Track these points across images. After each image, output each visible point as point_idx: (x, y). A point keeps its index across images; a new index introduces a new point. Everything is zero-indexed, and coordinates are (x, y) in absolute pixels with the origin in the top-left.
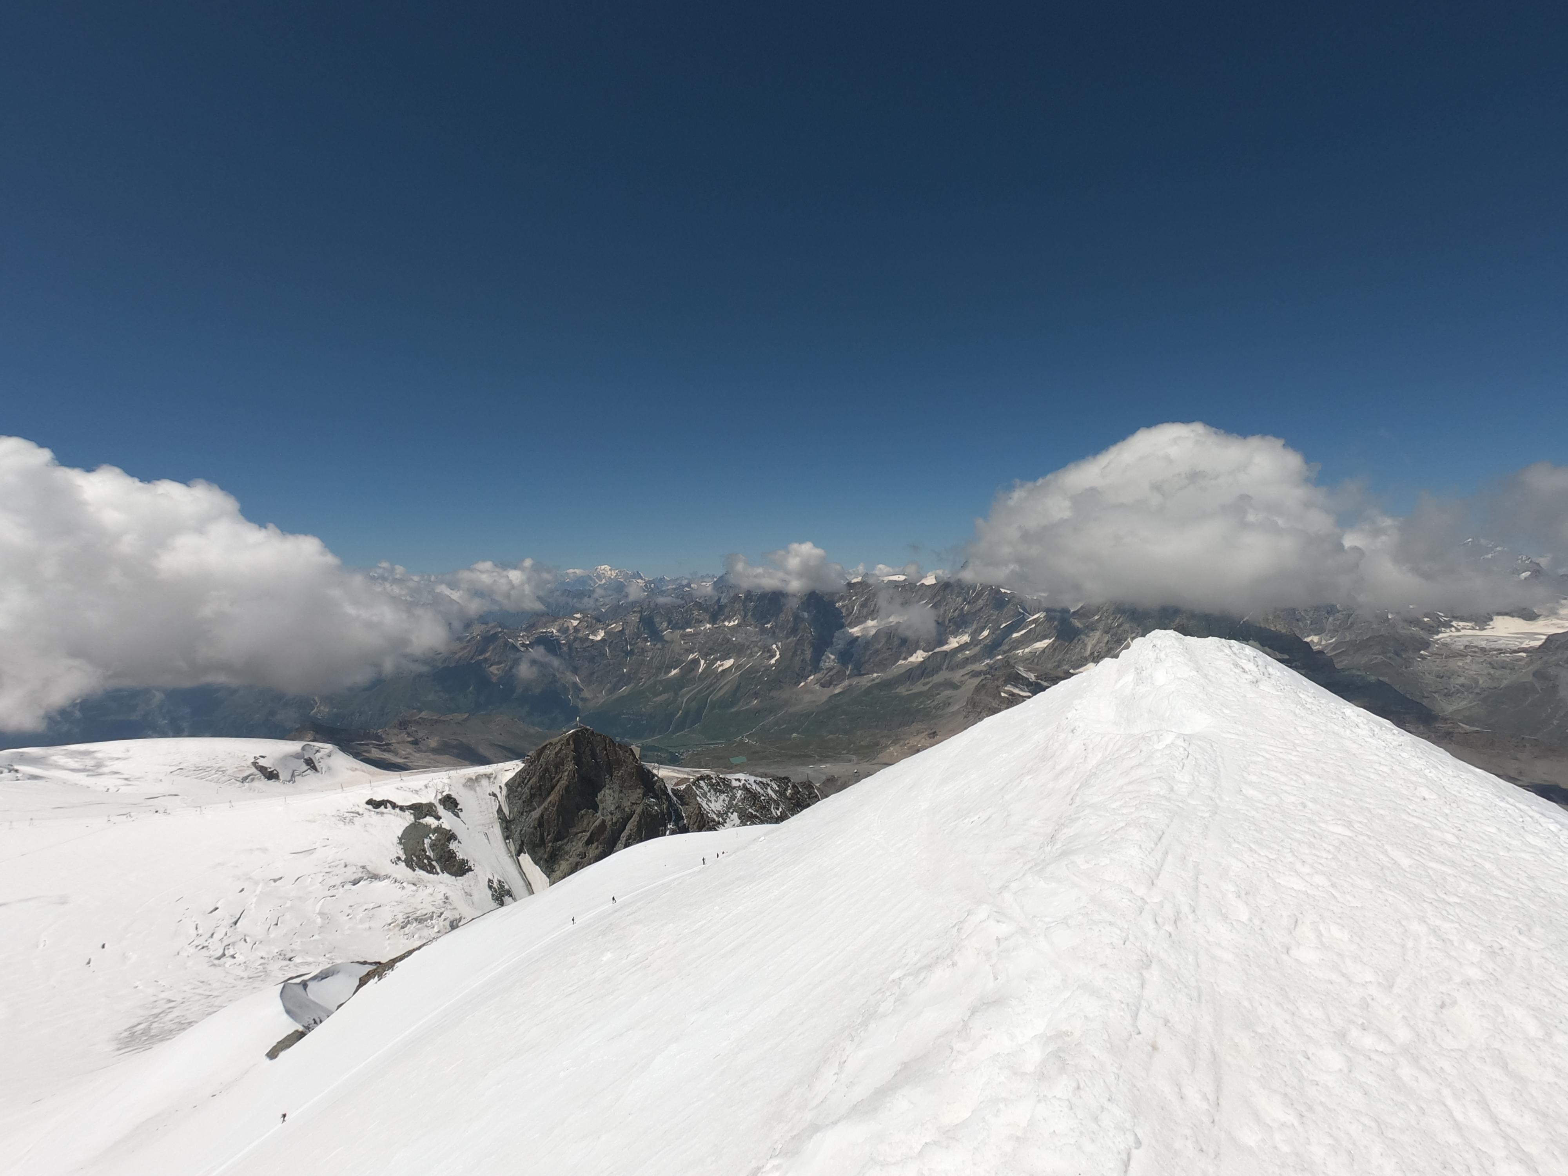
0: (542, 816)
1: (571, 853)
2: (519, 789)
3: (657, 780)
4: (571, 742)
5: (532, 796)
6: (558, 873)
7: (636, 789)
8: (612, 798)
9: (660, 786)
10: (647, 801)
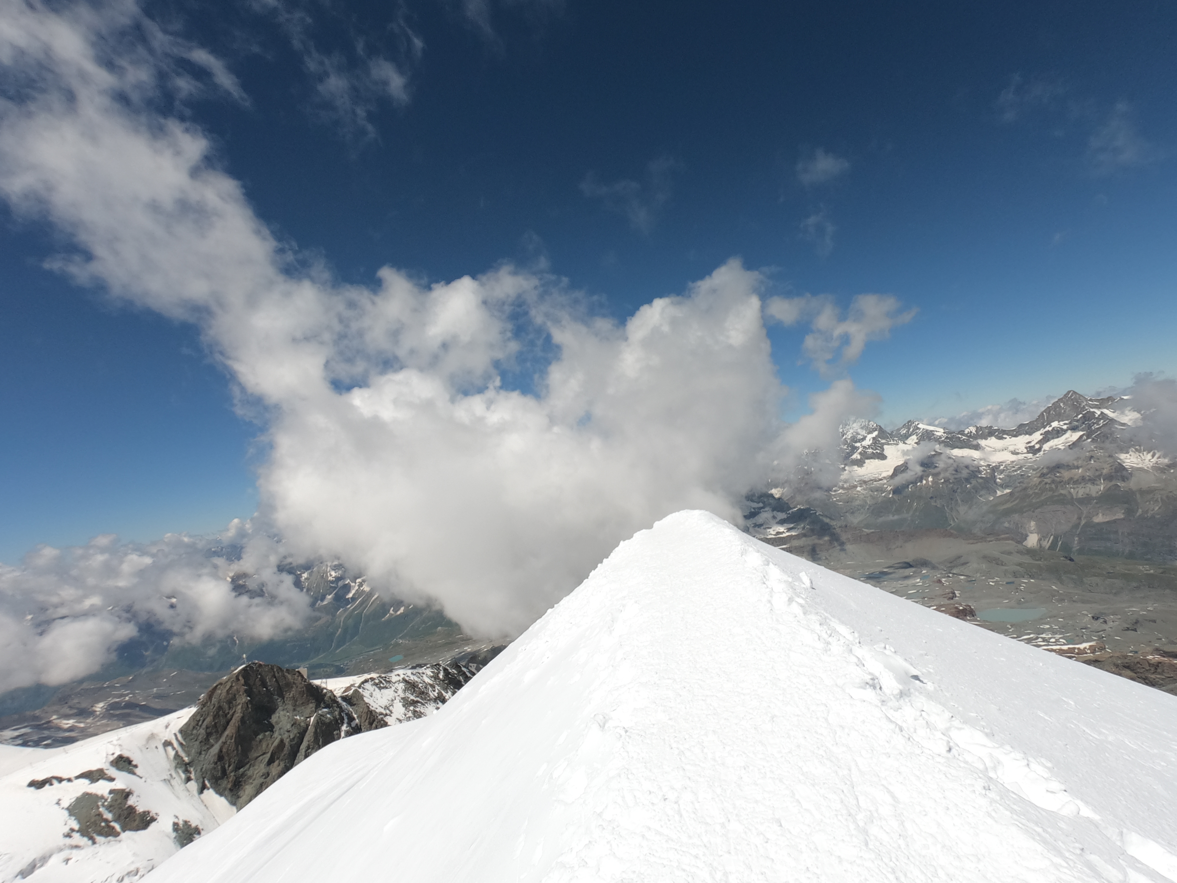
0: (221, 751)
1: (254, 777)
2: (195, 732)
3: (326, 693)
4: (240, 678)
5: (209, 735)
6: (244, 798)
7: (308, 704)
8: (287, 718)
9: (330, 697)
10: (320, 712)
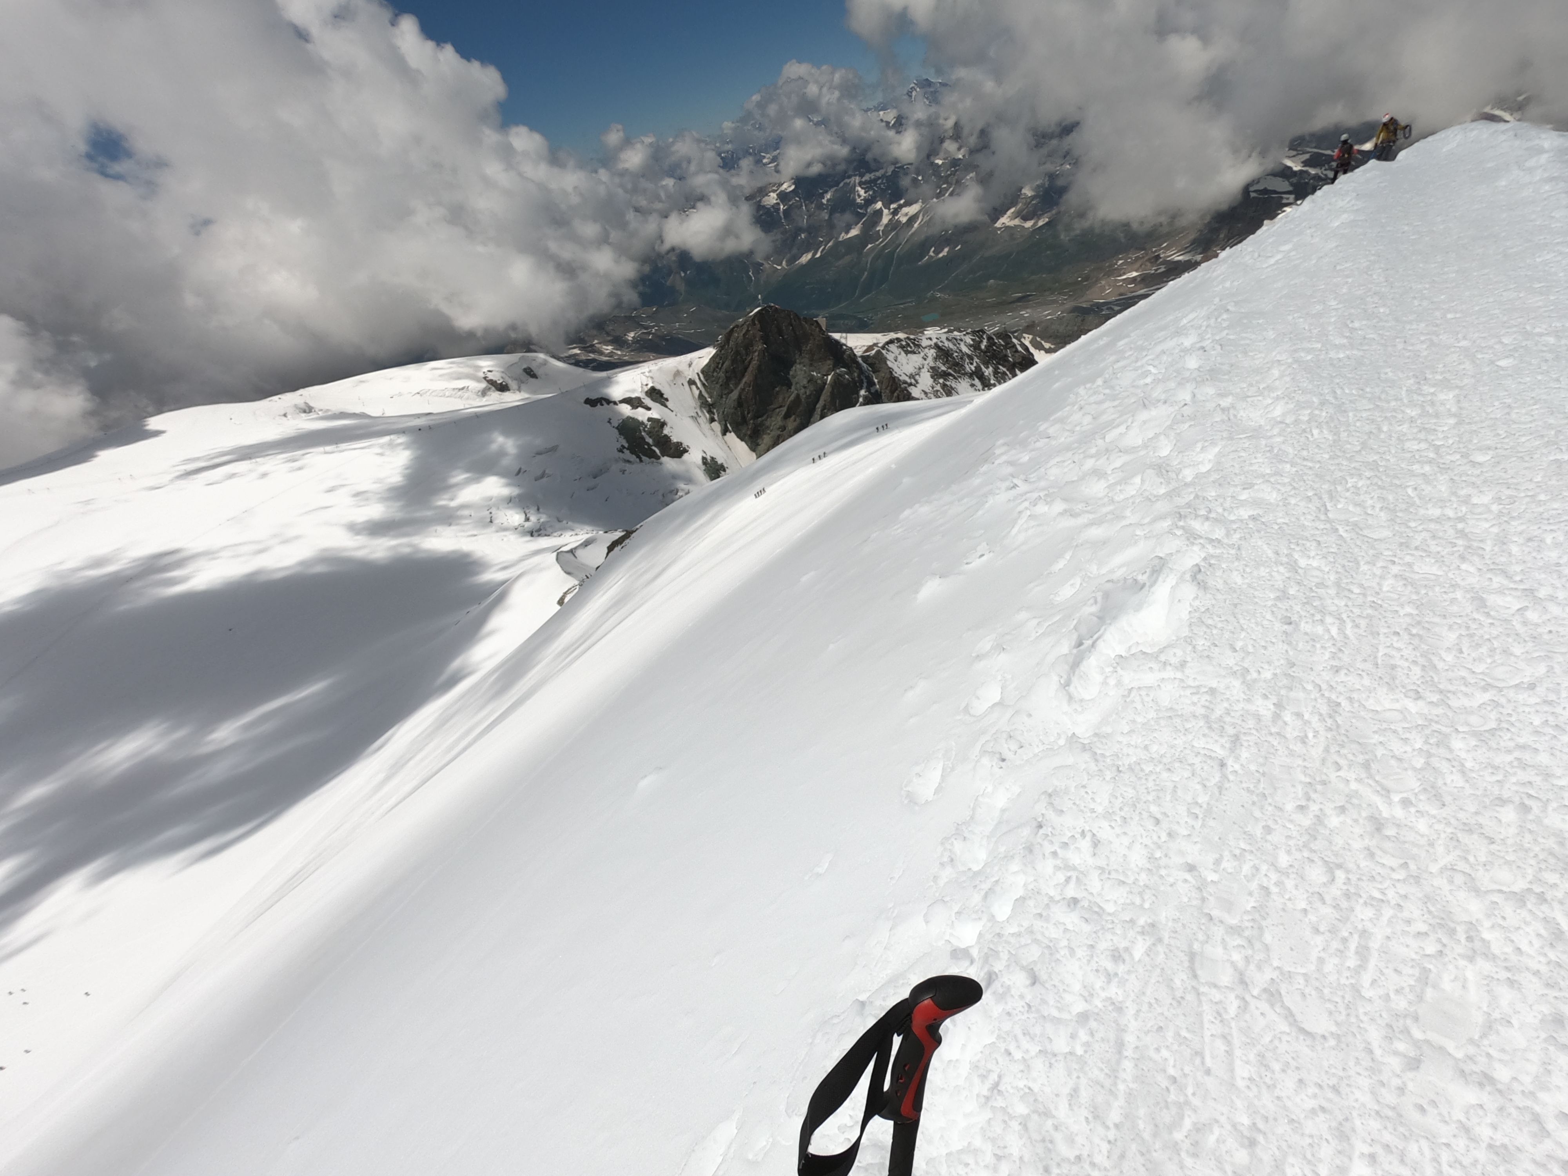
1: (772, 429)
2: (715, 374)
3: (846, 350)
4: (756, 322)
5: (728, 379)
6: (763, 447)
7: (826, 360)
8: (803, 372)
9: (849, 355)
10: (838, 371)
